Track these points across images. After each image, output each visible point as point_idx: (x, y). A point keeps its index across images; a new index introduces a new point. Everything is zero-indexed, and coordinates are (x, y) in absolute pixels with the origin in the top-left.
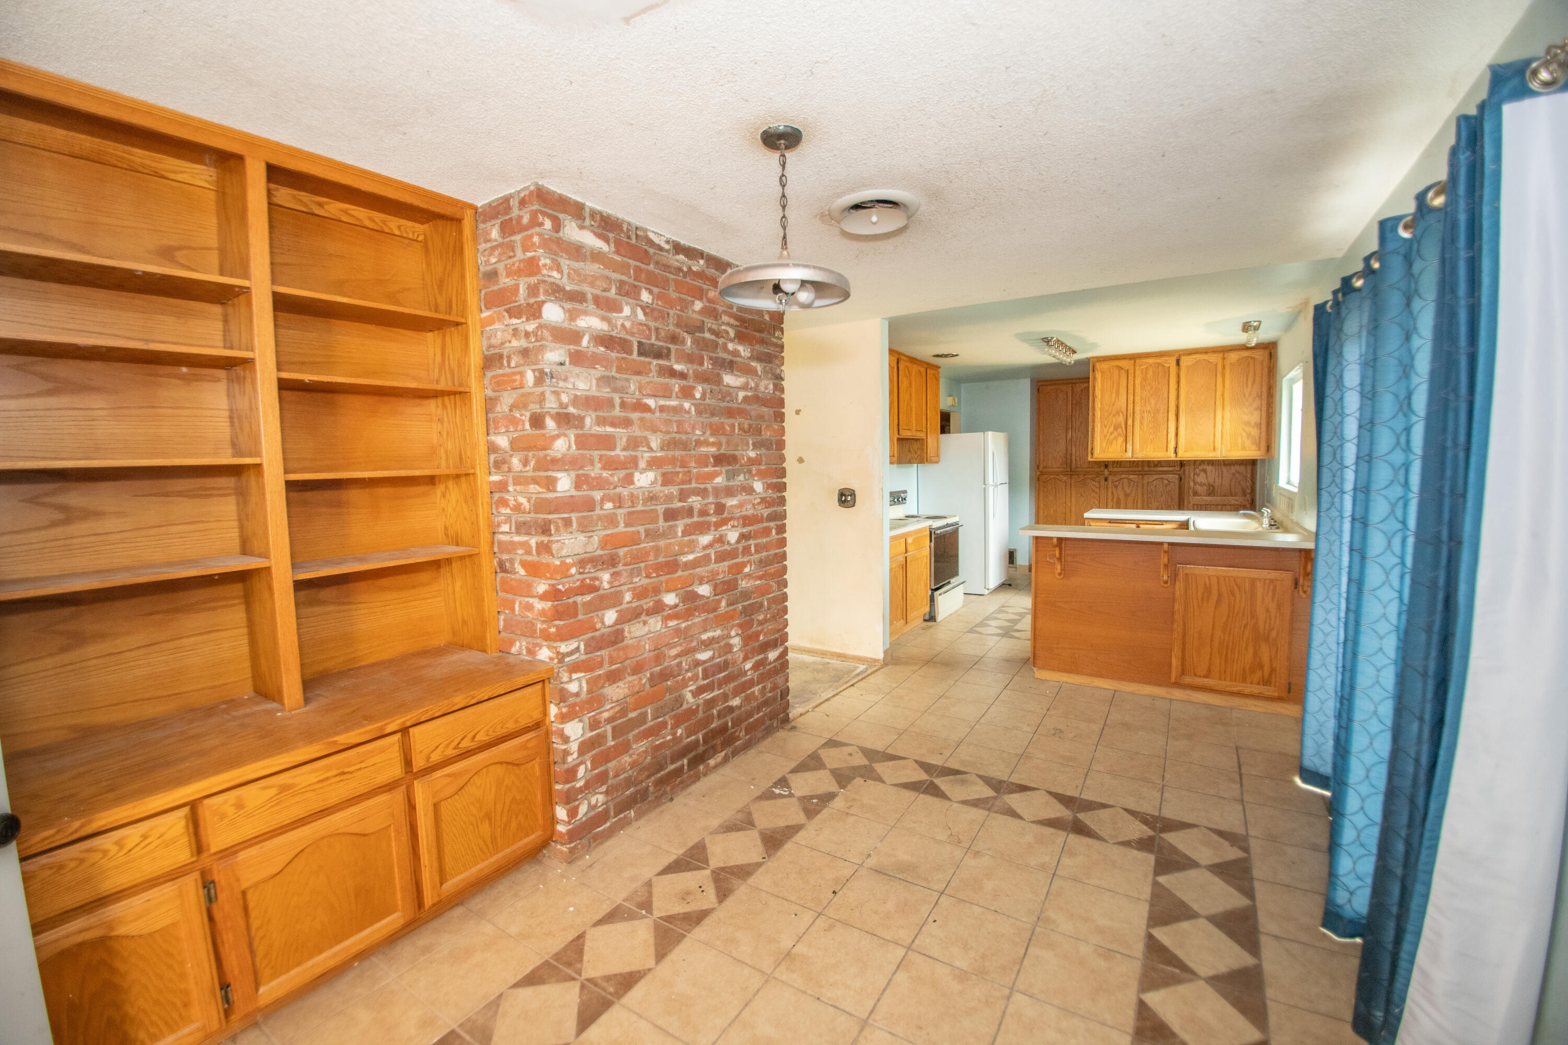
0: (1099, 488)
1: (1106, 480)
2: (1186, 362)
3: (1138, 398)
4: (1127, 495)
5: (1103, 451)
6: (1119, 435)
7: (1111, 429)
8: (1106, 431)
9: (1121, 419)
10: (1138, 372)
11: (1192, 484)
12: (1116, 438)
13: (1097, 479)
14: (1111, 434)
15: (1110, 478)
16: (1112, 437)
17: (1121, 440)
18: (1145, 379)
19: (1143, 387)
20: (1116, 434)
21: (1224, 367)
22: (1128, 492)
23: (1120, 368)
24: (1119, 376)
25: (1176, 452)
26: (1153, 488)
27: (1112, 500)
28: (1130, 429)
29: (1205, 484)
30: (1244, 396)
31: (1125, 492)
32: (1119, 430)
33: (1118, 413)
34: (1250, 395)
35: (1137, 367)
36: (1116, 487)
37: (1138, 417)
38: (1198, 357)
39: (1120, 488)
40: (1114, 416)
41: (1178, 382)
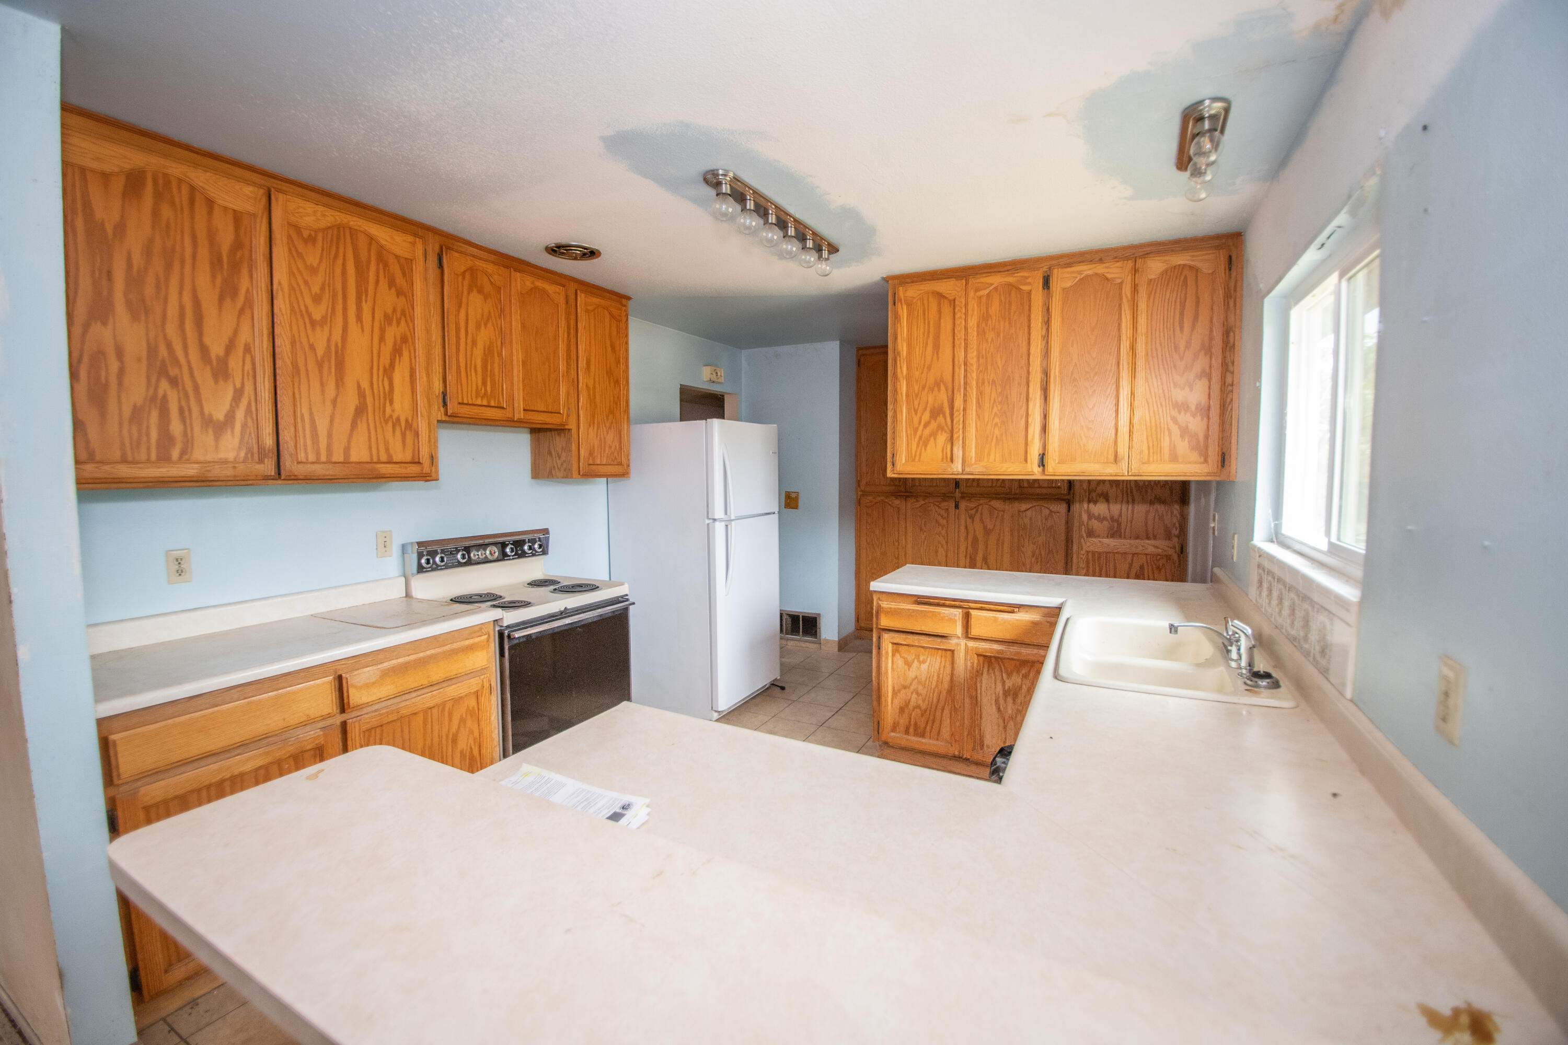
0: (947, 518)
1: (957, 507)
2: (1062, 280)
3: (973, 355)
4: (987, 532)
5: (911, 458)
6: (940, 428)
7: (926, 416)
8: (916, 419)
9: (943, 397)
10: (973, 304)
11: (1085, 517)
12: (934, 434)
13: (944, 505)
14: (926, 426)
15: (963, 505)
16: (927, 431)
17: (942, 438)
18: (985, 317)
19: (981, 333)
20: (933, 425)
21: (1135, 288)
23: (940, 296)
24: (940, 312)
25: (1042, 463)
27: (967, 538)
28: (958, 417)
29: (1105, 519)
30: (1176, 348)
31: (985, 528)
32: (941, 418)
33: (937, 384)
34: (1188, 345)
35: (971, 294)
36: (972, 517)
37: (973, 393)
38: (1086, 269)
39: (977, 518)
40: (931, 389)
41: (1047, 323)
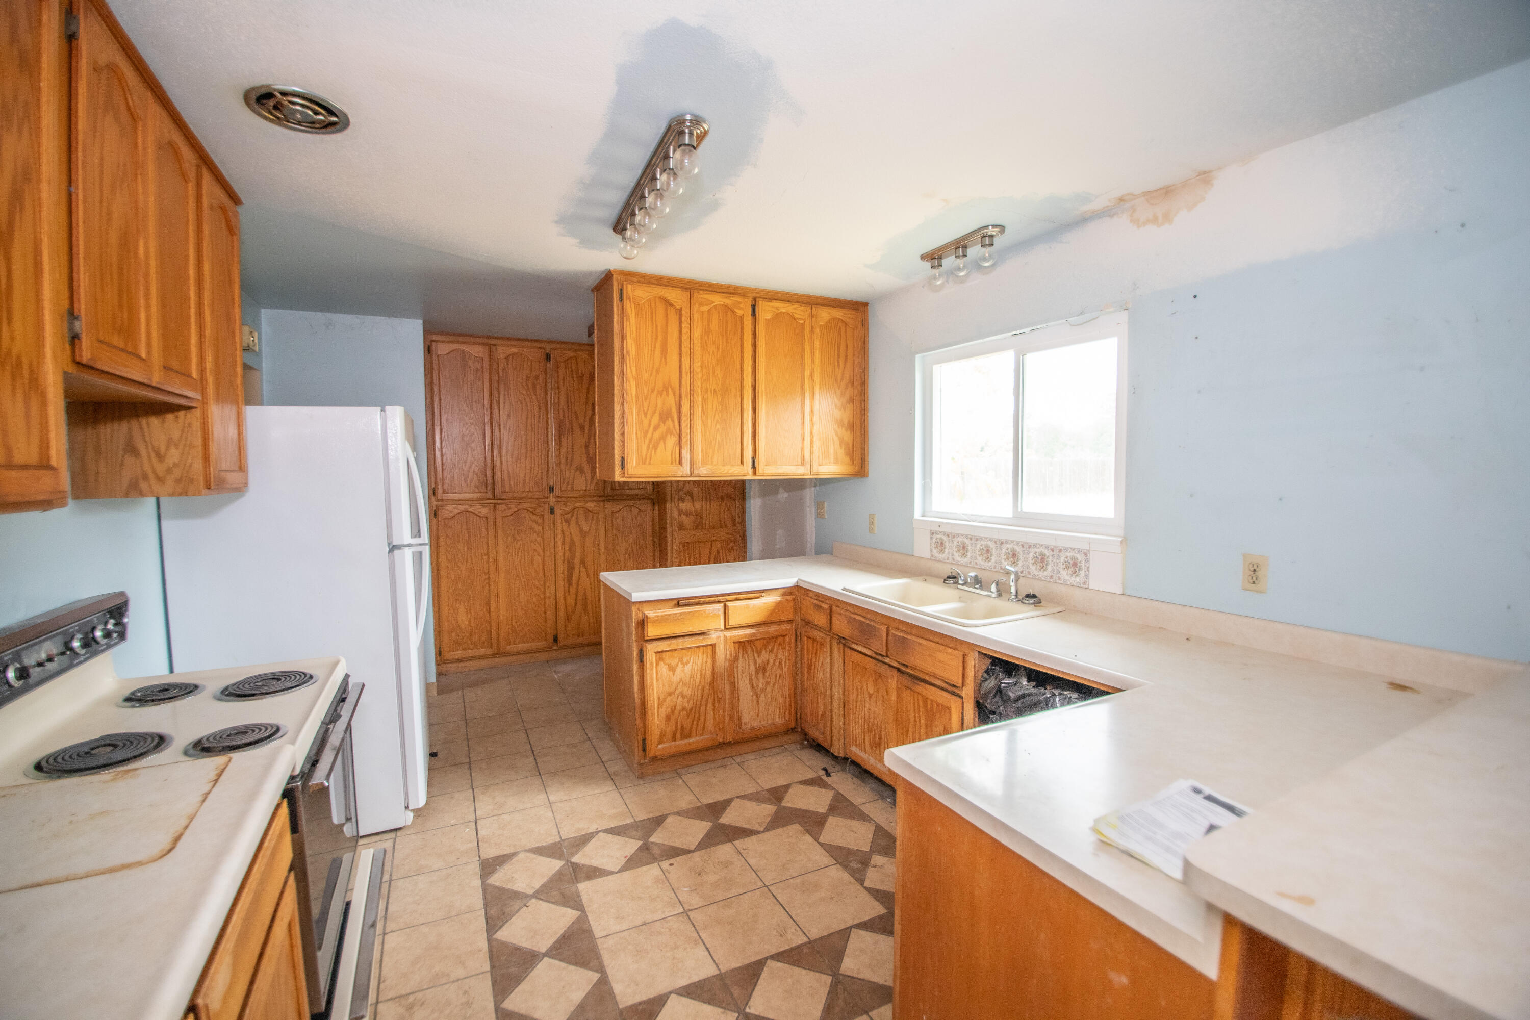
0: (542, 525)
1: (552, 511)
2: (766, 311)
3: (697, 365)
4: (583, 534)
5: (643, 461)
6: (669, 432)
7: (656, 419)
8: (646, 422)
9: (671, 401)
10: (696, 316)
11: (676, 513)
12: (663, 438)
13: (538, 511)
14: (656, 428)
15: (558, 509)
16: (657, 435)
17: (672, 441)
18: (707, 331)
19: (704, 346)
20: (662, 429)
21: (812, 328)
22: (586, 529)
23: (668, 303)
24: (666, 316)
25: (754, 467)
26: (619, 520)
27: (564, 543)
28: (686, 423)
30: (836, 380)
31: (581, 530)
32: (669, 422)
33: (666, 387)
34: (842, 379)
35: (696, 308)
36: (568, 521)
37: (699, 400)
38: (783, 307)
39: (573, 522)
40: (660, 393)
41: (754, 345)
